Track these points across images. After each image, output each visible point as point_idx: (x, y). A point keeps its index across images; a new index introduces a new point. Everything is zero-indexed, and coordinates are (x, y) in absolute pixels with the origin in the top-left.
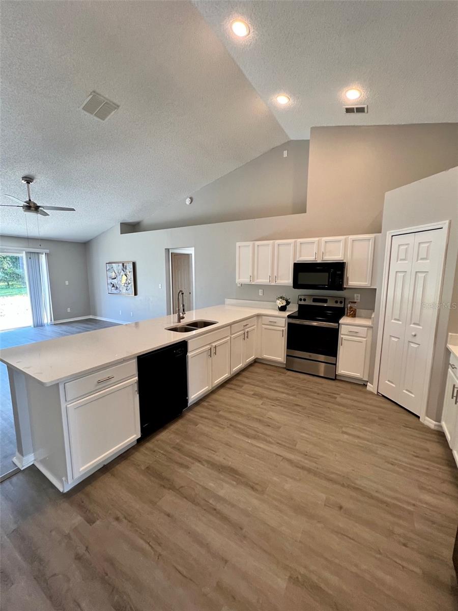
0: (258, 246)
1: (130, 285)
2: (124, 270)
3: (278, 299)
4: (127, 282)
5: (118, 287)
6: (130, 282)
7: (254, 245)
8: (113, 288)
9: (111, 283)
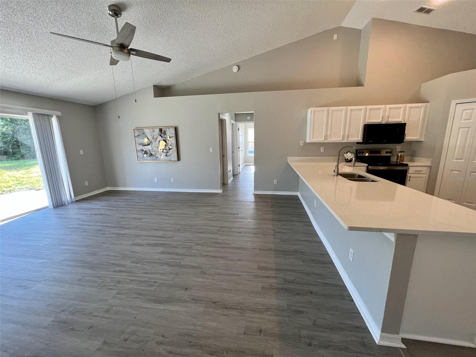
0: (332, 110)
1: (171, 150)
2: (162, 135)
4: (167, 148)
5: (153, 153)
6: (171, 147)
7: (329, 110)
8: (145, 155)
9: (143, 150)
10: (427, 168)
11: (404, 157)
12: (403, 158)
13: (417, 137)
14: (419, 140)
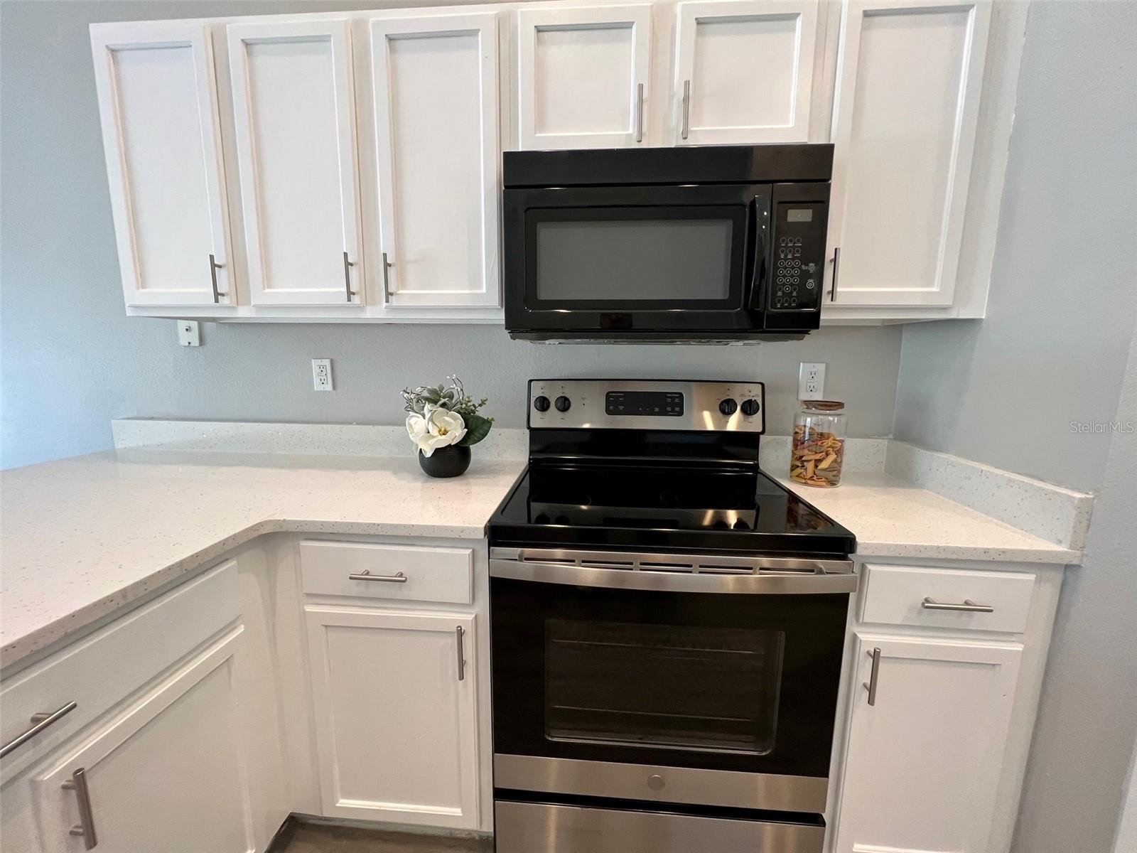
0: (247, 44)
3: (416, 403)
7: (217, 40)
10: (1032, 577)
11: (839, 452)
12: (832, 457)
13: (935, 289)
14: (944, 309)
